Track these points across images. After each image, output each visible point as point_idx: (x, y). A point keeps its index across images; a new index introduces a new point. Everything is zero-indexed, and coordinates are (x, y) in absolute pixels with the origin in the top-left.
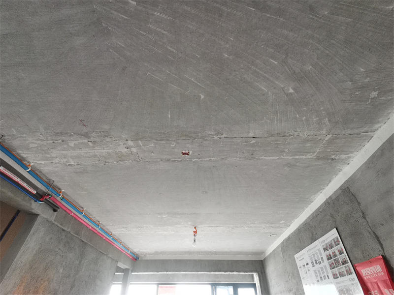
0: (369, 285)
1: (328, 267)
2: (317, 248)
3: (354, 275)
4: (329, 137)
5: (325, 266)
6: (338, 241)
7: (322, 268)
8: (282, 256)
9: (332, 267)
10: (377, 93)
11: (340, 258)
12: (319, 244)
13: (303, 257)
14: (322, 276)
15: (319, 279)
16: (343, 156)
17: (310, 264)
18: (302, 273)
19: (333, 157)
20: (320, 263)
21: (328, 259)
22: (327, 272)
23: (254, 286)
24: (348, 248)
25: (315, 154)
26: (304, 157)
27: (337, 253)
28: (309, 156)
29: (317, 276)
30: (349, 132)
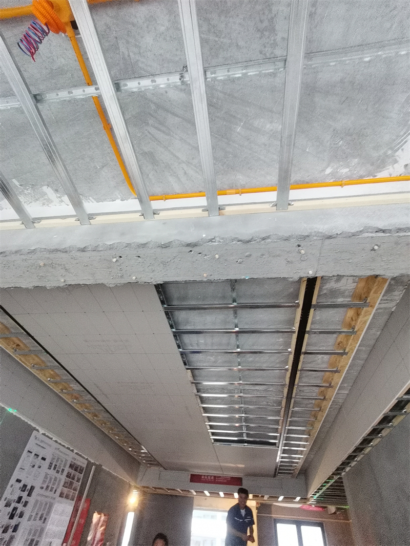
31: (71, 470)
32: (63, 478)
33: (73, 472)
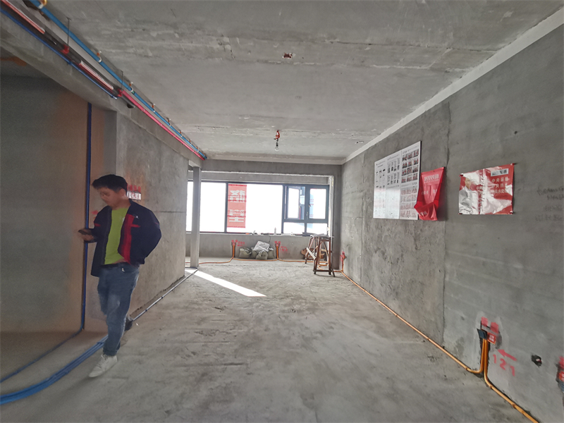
0: (425, 188)
1: (401, 174)
2: (398, 157)
3: (418, 181)
4: (449, 50)
5: (398, 173)
6: (418, 153)
7: (395, 175)
8: (363, 162)
9: (404, 174)
10: (511, 13)
11: (413, 167)
12: (400, 154)
13: (381, 164)
14: (393, 180)
15: (390, 182)
16: (458, 70)
17: (386, 170)
18: (377, 178)
19: (448, 69)
20: (395, 170)
21: (403, 167)
22: (398, 178)
23: (327, 187)
24: (423, 160)
25: (430, 66)
26: (418, 68)
27: (413, 163)
28: (424, 67)
29: (388, 181)
30: (471, 48)
31: (405, 162)
32: (400, 170)
33: (407, 161)
